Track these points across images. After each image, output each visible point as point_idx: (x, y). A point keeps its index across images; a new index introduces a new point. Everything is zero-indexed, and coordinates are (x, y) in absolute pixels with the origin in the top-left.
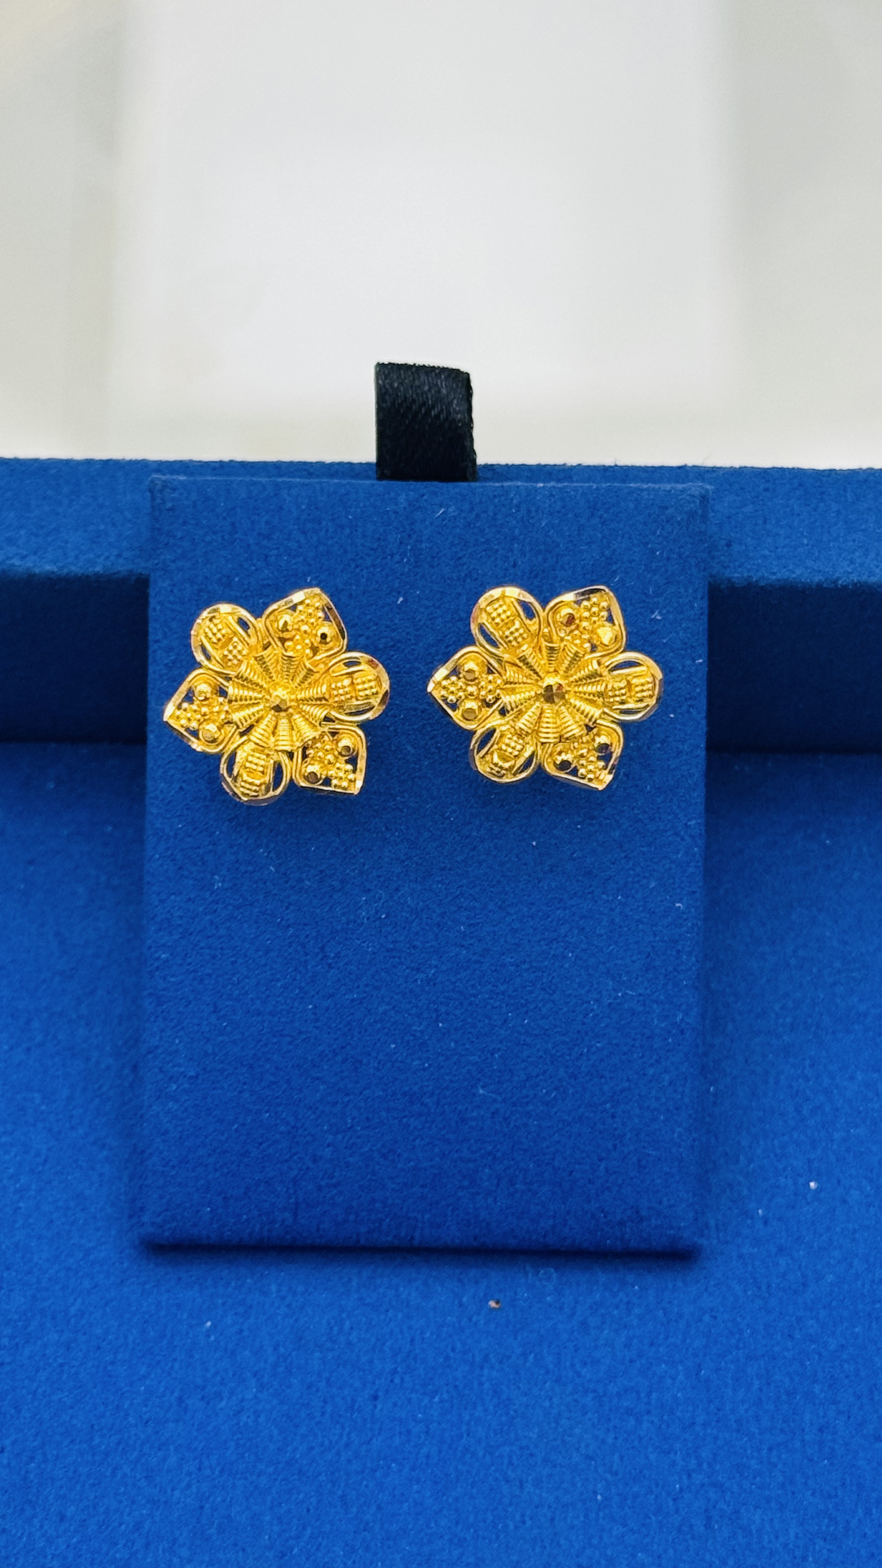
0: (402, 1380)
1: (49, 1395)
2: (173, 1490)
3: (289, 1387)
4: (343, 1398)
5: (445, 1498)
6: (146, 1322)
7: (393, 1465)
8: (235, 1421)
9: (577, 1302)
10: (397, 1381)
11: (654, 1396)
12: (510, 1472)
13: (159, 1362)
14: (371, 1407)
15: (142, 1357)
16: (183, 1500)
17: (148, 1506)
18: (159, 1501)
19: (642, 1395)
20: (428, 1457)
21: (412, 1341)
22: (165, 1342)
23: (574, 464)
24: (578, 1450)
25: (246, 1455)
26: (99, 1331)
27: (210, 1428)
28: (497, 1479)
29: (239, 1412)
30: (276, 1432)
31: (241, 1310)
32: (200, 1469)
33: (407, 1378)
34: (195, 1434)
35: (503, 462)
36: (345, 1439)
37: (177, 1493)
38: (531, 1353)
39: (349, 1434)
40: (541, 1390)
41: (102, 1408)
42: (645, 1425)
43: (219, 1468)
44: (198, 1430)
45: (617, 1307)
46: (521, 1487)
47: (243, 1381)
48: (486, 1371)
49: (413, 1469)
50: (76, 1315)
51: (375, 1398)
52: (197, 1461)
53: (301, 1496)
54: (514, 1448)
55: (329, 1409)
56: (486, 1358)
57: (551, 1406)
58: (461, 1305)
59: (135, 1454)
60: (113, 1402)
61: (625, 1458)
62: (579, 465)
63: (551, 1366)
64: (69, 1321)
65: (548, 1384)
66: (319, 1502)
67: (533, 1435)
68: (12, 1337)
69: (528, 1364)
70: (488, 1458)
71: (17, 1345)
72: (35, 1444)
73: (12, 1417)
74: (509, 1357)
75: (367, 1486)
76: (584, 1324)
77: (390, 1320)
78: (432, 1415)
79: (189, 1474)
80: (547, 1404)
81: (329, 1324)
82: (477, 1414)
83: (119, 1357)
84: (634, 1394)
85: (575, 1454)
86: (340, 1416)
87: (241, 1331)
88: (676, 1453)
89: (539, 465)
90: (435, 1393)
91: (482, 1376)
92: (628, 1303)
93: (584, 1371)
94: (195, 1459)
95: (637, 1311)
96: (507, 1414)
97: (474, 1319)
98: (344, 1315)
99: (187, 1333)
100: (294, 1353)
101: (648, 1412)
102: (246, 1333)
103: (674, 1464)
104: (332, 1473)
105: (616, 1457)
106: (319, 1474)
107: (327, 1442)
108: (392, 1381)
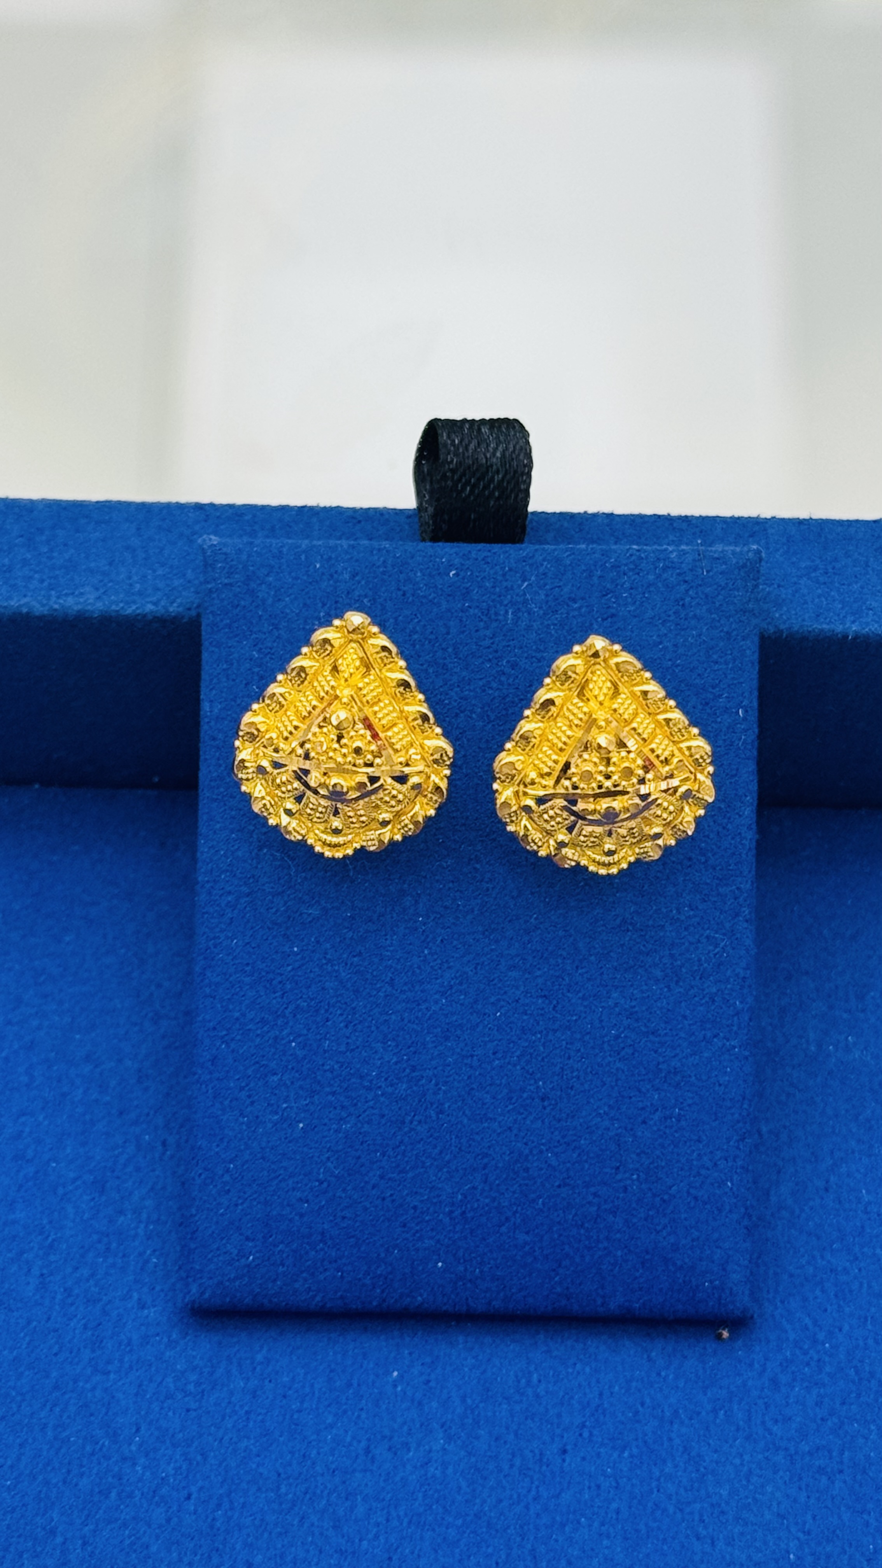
0: (591, 1434)
1: (236, 1443)
2: (361, 1540)
3: (477, 1438)
4: (532, 1451)
5: (635, 1554)
6: (332, 1371)
7: (583, 1519)
8: (423, 1472)
9: (766, 1359)
10: (586, 1434)
11: (846, 1453)
12: (700, 1529)
13: (345, 1412)
14: (560, 1461)
15: (329, 1406)
16: (371, 1550)
17: (335, 1556)
18: (346, 1551)
19: (834, 1454)
20: (618, 1512)
21: (601, 1394)
22: (351, 1391)
23: (769, 517)
24: (769, 1508)
25: (434, 1507)
26: (285, 1379)
27: (397, 1479)
28: (687, 1536)
29: (427, 1464)
30: (464, 1484)
31: (428, 1360)
32: (388, 1520)
33: (595, 1432)
34: (382, 1484)
35: (697, 514)
36: (533, 1493)
37: (365, 1543)
38: (721, 1410)
39: (537, 1487)
40: (731, 1446)
41: (289, 1456)
42: (838, 1484)
43: (406, 1520)
44: (385, 1481)
45: (808, 1364)
46: (713, 1543)
47: (431, 1432)
48: (676, 1426)
49: (603, 1524)
50: (262, 1363)
51: (565, 1452)
52: (385, 1511)
53: (490, 1550)
54: (706, 1505)
55: (518, 1462)
56: (676, 1412)
57: (742, 1464)
58: (649, 1359)
59: (324, 1502)
60: (299, 1450)
61: (817, 1518)
62: (774, 518)
63: (741, 1423)
64: (255, 1368)
65: (737, 1442)
66: (508, 1555)
67: (724, 1493)
68: (198, 1384)
69: (718, 1421)
70: (679, 1515)
71: (203, 1392)
72: (221, 1492)
73: (198, 1464)
74: (699, 1413)
75: (556, 1541)
76: (775, 1382)
77: (578, 1373)
78: (621, 1470)
79: (378, 1525)
80: (737, 1461)
81: (516, 1376)
82: (667, 1470)
83: (305, 1406)
84: (826, 1453)
85: (766, 1512)
86: (529, 1469)
87: (429, 1381)
88: (869, 1513)
89: (732, 518)
90: (624, 1448)
91: (672, 1431)
92: (819, 1360)
93: (775, 1428)
94: (383, 1509)
95: (828, 1369)
96: (698, 1470)
97: (663, 1374)
98: (532, 1368)
99: (374, 1382)
100: (481, 1405)
101: (841, 1472)
102: (432, 1384)
103: (867, 1524)
104: (521, 1527)
105: (809, 1517)
106: (508, 1527)
107: (515, 1496)
108: (581, 1435)
